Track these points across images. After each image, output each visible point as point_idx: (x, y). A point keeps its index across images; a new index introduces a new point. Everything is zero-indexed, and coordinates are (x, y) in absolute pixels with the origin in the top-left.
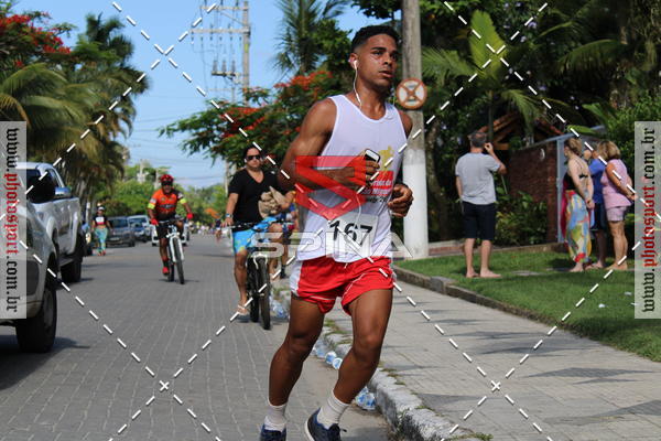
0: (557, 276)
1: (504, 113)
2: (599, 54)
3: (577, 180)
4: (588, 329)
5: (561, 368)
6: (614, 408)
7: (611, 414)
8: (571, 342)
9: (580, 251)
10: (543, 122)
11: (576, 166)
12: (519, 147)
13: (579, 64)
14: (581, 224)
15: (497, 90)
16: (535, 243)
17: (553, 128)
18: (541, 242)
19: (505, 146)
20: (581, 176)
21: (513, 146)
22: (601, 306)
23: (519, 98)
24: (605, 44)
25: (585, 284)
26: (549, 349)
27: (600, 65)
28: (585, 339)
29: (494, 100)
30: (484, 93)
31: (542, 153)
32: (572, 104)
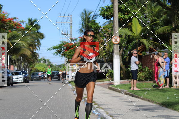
0: (155, 90)
1: (141, 45)
2: (166, 30)
3: (161, 64)
4: (164, 104)
5: (157, 115)
8: (160, 108)
9: (162, 83)
10: (151, 48)
11: (160, 60)
12: (145, 54)
13: (161, 32)
15: (139, 39)
16: (149, 81)
17: (154, 49)
18: (151, 80)
19: (141, 54)
20: (162, 63)
21: (143, 54)
22: (168, 98)
23: (145, 41)
24: (168, 27)
25: (163, 92)
26: (154, 110)
27: (167, 32)
28: (164, 107)
29: (138, 42)
30: (135, 40)
31: (151, 56)
32: (159, 43)
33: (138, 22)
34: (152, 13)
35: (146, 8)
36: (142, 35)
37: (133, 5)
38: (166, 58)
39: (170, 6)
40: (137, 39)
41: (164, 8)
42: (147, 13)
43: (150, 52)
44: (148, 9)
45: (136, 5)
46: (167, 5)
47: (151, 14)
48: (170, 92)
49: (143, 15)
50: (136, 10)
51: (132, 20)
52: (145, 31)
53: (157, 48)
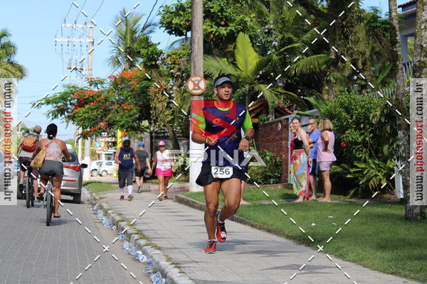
0: (287, 205)
1: (256, 99)
2: (317, 64)
4: (304, 239)
8: (294, 247)
10: (281, 106)
12: (265, 121)
13: (304, 70)
15: (252, 84)
16: (273, 183)
17: (287, 110)
18: (277, 183)
19: (256, 121)
21: (261, 120)
22: (313, 224)
24: (320, 57)
25: (304, 210)
27: (317, 70)
30: (243, 86)
31: (280, 125)
32: (299, 95)
33: (251, 44)
34: (283, 23)
35: (269, 11)
36: (259, 74)
37: (239, 2)
39: (326, 9)
40: (248, 83)
41: (312, 13)
42: (271, 22)
43: (278, 114)
44: (274, 13)
45: (247, 3)
46: (320, 6)
47: (279, 26)
48: (319, 210)
49: (263, 28)
50: (246, 15)
51: (236, 37)
52: (267, 64)
53: (293, 106)
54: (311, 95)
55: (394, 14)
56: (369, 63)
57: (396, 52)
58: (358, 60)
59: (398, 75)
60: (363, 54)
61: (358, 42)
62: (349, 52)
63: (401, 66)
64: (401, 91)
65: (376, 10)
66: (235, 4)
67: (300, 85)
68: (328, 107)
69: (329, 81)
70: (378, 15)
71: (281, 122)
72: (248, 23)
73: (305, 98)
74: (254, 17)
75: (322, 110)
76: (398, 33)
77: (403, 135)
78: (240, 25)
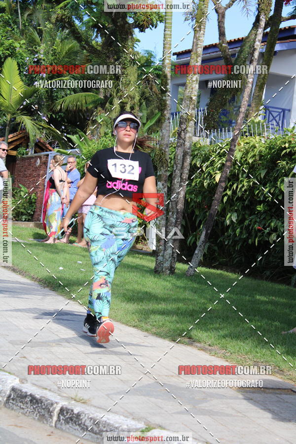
0: (36, 245)
1: (16, 131)
2: (84, 101)
3: (57, 183)
4: (50, 283)
5: (28, 307)
6: (57, 338)
7: (54, 341)
8: (38, 290)
9: (53, 230)
10: (42, 141)
11: (58, 173)
12: (23, 155)
13: (70, 105)
14: (56, 212)
15: (14, 114)
16: (25, 221)
17: (48, 145)
18: (29, 220)
19: (14, 153)
20: (61, 181)
21: (19, 153)
22: (61, 268)
23: (27, 122)
24: (89, 96)
25: (53, 253)
26: (21, 293)
27: (84, 108)
28: (47, 289)
29: (11, 121)
30: (4, 115)
31: (39, 161)
32: (62, 132)
33: (18, 72)
34: (54, 54)
35: (41, 40)
36: (23, 105)
37: (10, 25)
38: (71, 170)
39: (100, 46)
40: (10, 112)
41: (84, 48)
42: (42, 52)
43: (38, 149)
44: (46, 42)
45: (18, 27)
46: (94, 42)
47: (50, 57)
48: (68, 253)
49: (33, 57)
50: (16, 40)
51: (3, 63)
52: (32, 96)
53: (54, 142)
54: (74, 133)
55: (167, 61)
56: (137, 108)
57: (165, 101)
58: (127, 103)
59: (164, 125)
60: (133, 98)
61: (128, 84)
62: (119, 94)
63: (168, 116)
64: (165, 142)
65: (150, 54)
66: (5, 27)
67: (64, 122)
68: (90, 148)
69: (94, 122)
70: (152, 59)
71: (40, 157)
72: (17, 50)
73: (68, 136)
74: (24, 44)
75: (84, 151)
76: (169, 82)
77: (162, 187)
78: (8, 50)
